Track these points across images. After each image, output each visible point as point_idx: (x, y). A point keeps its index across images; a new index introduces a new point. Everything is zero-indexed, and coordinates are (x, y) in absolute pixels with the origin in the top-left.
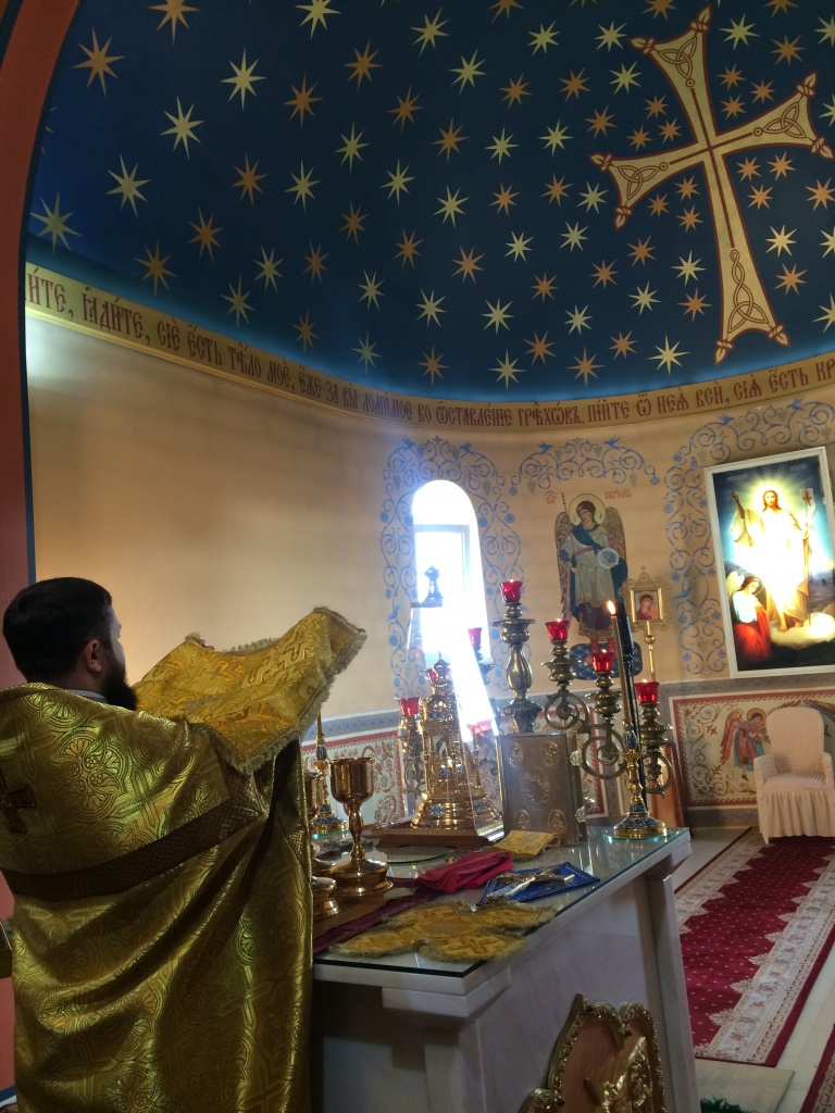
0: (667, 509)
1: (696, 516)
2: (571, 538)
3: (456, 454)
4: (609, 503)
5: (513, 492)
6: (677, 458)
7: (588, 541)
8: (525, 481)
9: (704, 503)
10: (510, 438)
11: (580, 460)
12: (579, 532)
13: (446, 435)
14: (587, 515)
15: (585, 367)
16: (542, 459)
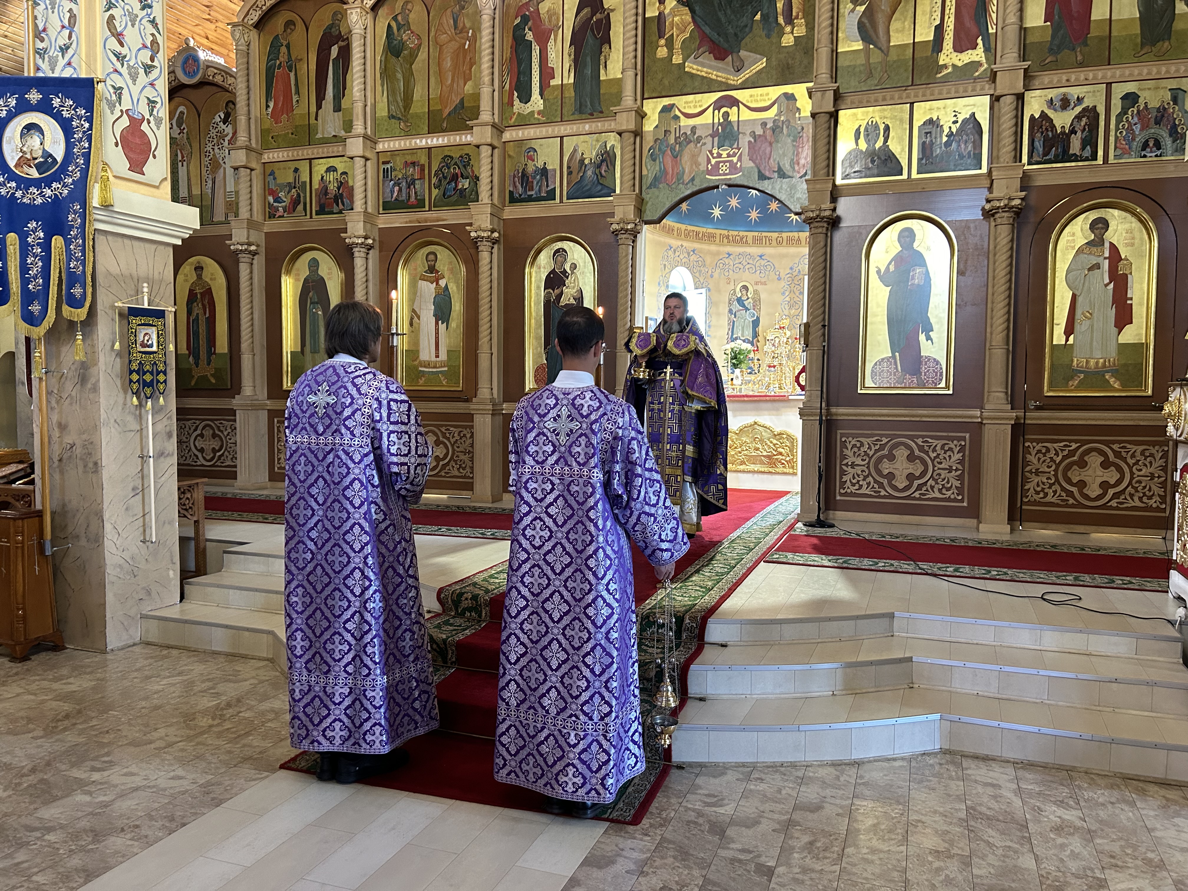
0: (783, 294)
1: (796, 299)
2: (736, 303)
3: (689, 254)
4: (756, 287)
5: (712, 276)
6: (791, 269)
7: (743, 306)
8: (718, 271)
9: (802, 293)
10: (713, 248)
11: (745, 263)
12: (740, 301)
13: (685, 244)
14: (744, 292)
15: (754, 215)
16: (727, 261)
